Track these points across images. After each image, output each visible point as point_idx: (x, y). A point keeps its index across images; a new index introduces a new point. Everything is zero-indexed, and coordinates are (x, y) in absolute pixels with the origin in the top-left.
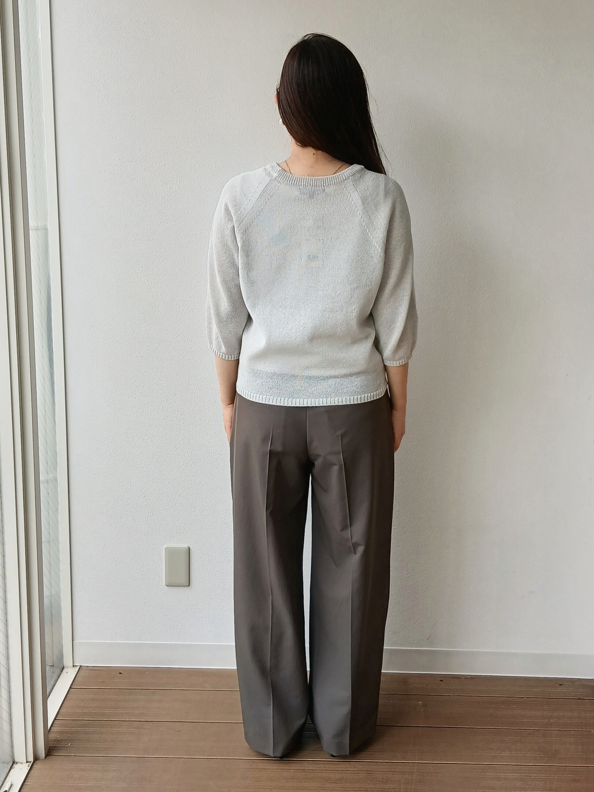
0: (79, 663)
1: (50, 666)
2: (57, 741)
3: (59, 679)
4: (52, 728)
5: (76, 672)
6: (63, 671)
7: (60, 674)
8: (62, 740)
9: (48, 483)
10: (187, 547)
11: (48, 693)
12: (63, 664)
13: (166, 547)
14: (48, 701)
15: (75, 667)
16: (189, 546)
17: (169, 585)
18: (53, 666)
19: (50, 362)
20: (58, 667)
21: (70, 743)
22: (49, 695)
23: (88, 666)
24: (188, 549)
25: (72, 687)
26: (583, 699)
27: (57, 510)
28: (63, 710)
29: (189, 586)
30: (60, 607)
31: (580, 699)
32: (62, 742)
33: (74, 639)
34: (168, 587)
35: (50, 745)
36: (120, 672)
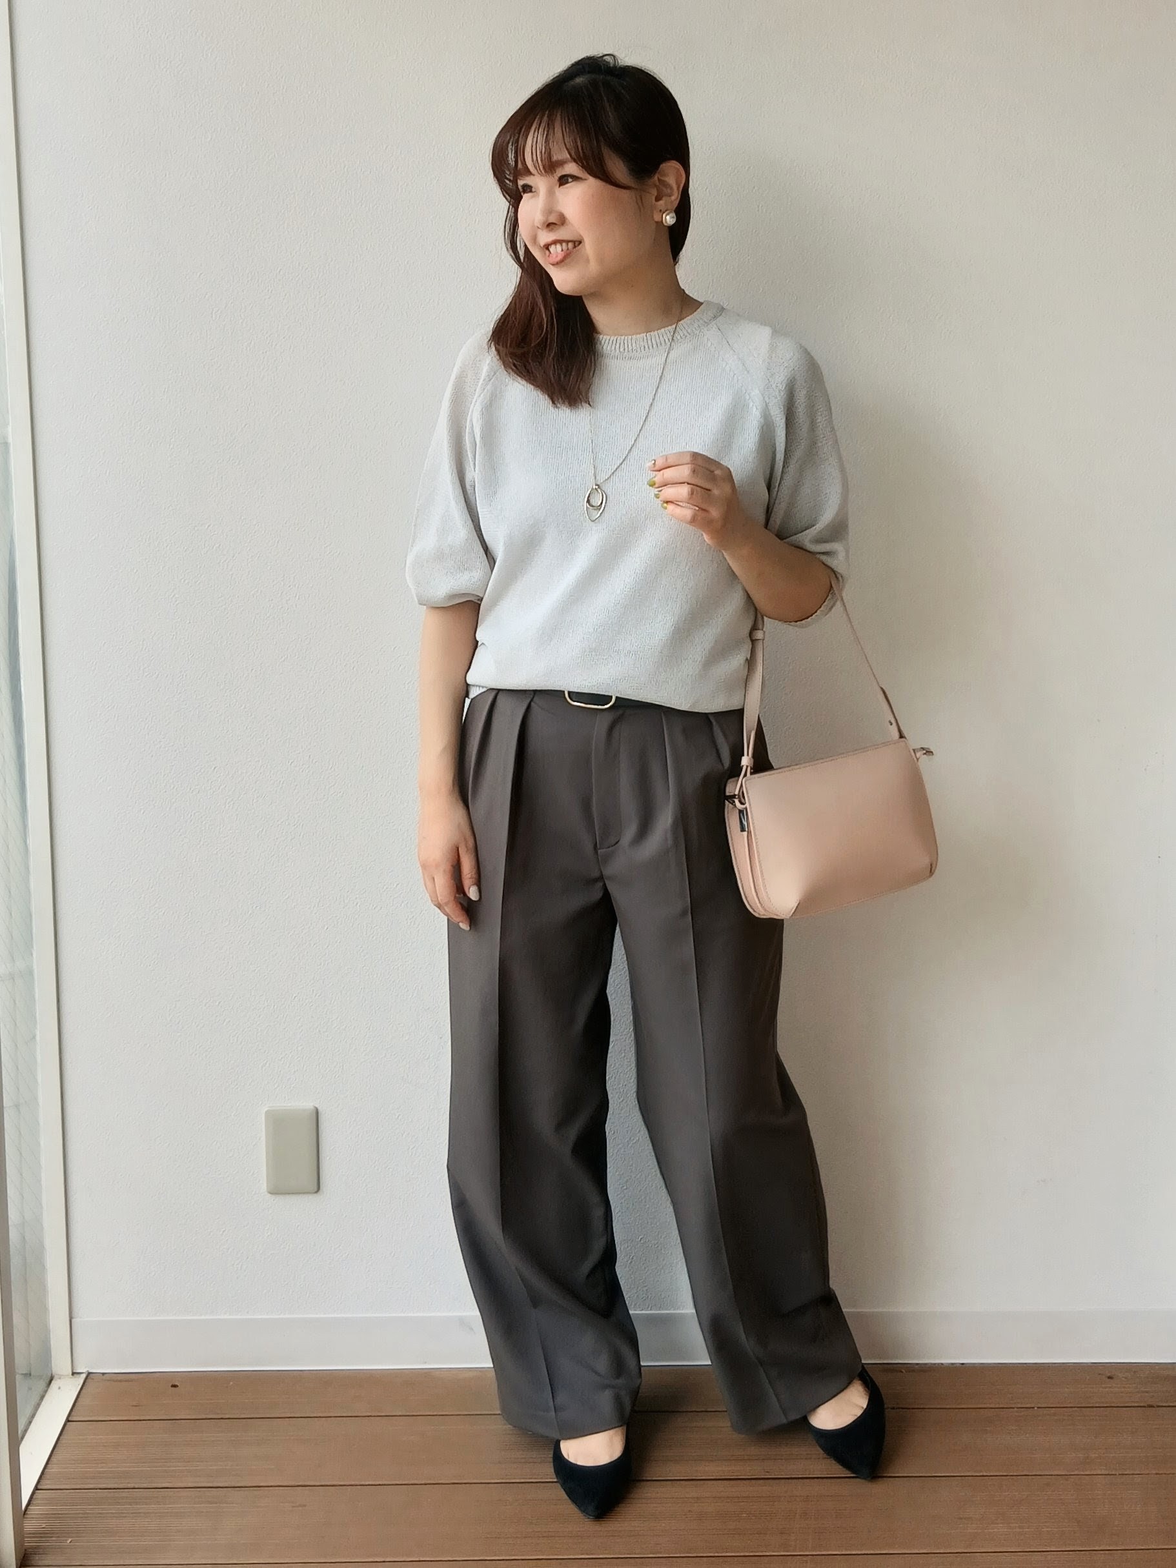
0: (86, 1367)
1: (22, 1374)
2: (42, 1534)
3: (43, 1403)
4: (30, 1507)
5: (80, 1387)
6: (52, 1384)
7: (46, 1392)
8: (53, 1533)
9: (14, 980)
10: (312, 1107)
11: (19, 1432)
12: (52, 1371)
13: (266, 1109)
14: (21, 1448)
15: (75, 1375)
16: (317, 1106)
17: (275, 1191)
18: (30, 1375)
19: (15, 723)
20: (40, 1377)
21: (70, 1540)
22: (22, 1438)
23: (103, 1374)
24: (315, 1111)
25: (70, 1419)
26: (1158, 1406)
27: (34, 1037)
28: (53, 1469)
29: (319, 1193)
30: (42, 1247)
31: (1152, 1406)
32: (52, 1537)
33: (75, 1314)
34: (273, 1196)
35: (26, 1544)
36: (173, 1383)
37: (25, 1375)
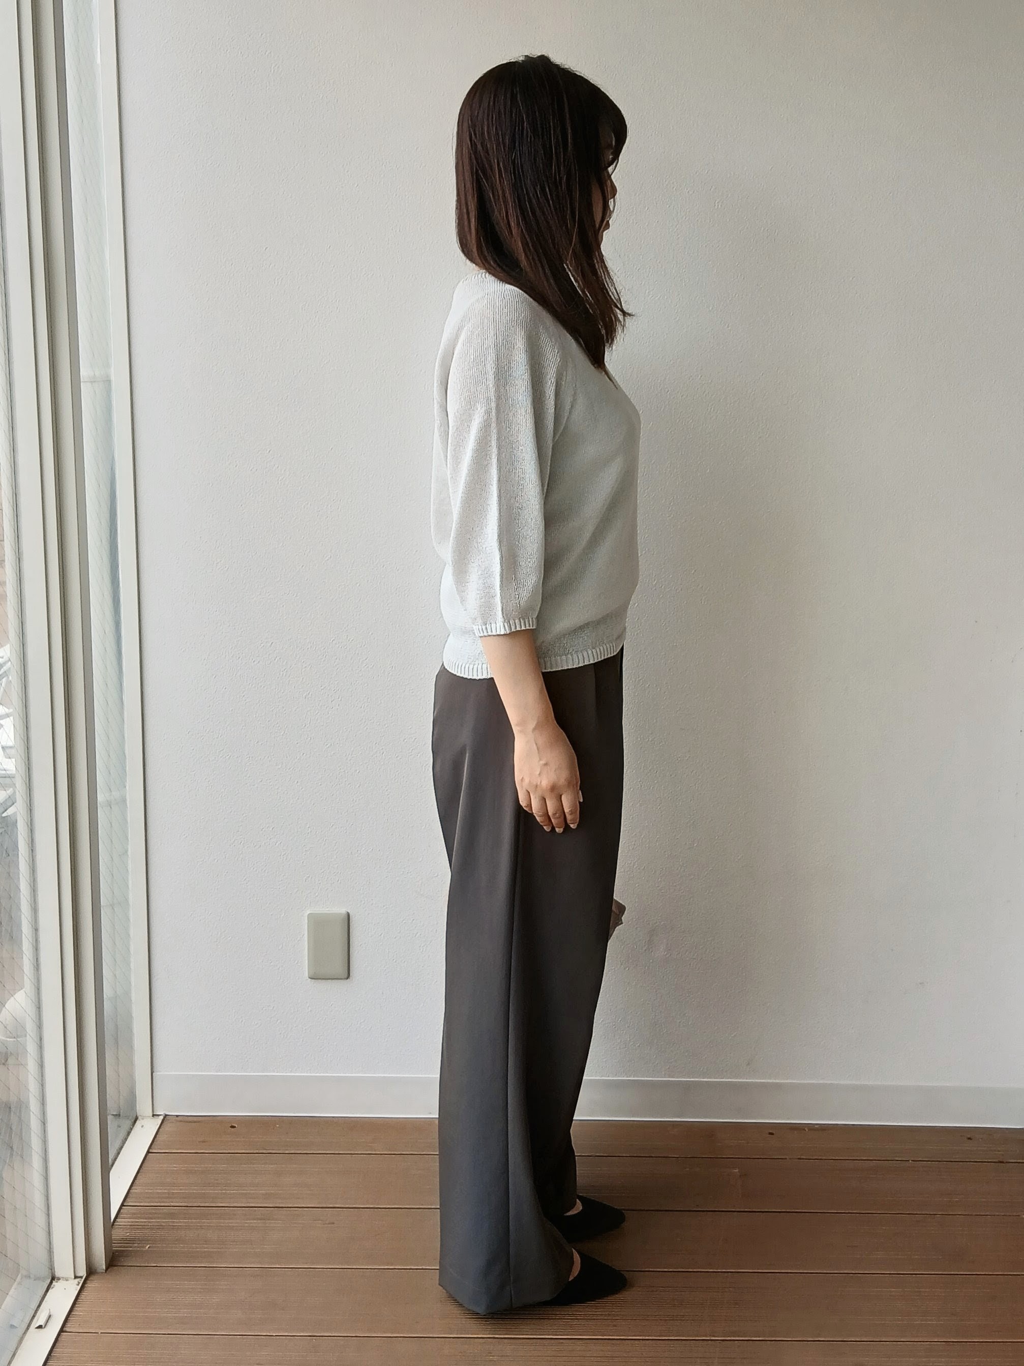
0: (164, 1111)
1: (113, 1115)
2: (127, 1242)
3: (129, 1138)
4: (117, 1219)
5: (159, 1126)
6: (136, 1123)
7: (132, 1129)
8: (135, 1240)
9: (111, 806)
10: (345, 913)
12: (136, 1112)
13: (309, 913)
15: (155, 1117)
16: (348, 911)
17: (315, 977)
18: (119, 1115)
20: (127, 1117)
21: (148, 1246)
22: (112, 1165)
23: (177, 1116)
24: (346, 916)
25: (151, 1151)
26: (1007, 1162)
27: (126, 851)
28: (136, 1190)
29: (351, 978)
30: (130, 1016)
31: (1002, 1162)
32: (134, 1243)
33: (155, 1070)
34: (313, 980)
35: (114, 1249)
36: (232, 1125)
37: (116, 1115)
